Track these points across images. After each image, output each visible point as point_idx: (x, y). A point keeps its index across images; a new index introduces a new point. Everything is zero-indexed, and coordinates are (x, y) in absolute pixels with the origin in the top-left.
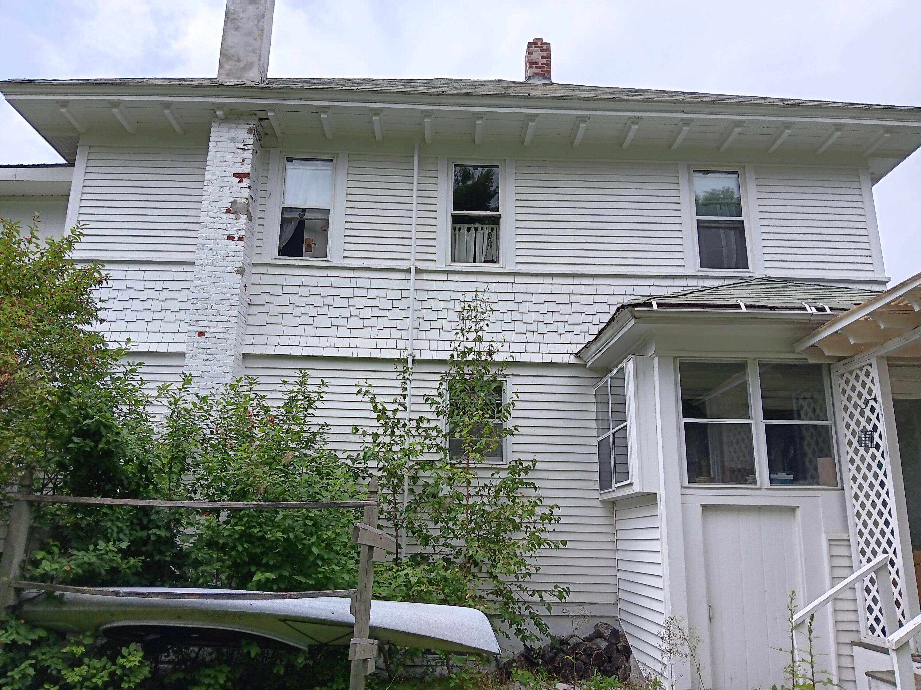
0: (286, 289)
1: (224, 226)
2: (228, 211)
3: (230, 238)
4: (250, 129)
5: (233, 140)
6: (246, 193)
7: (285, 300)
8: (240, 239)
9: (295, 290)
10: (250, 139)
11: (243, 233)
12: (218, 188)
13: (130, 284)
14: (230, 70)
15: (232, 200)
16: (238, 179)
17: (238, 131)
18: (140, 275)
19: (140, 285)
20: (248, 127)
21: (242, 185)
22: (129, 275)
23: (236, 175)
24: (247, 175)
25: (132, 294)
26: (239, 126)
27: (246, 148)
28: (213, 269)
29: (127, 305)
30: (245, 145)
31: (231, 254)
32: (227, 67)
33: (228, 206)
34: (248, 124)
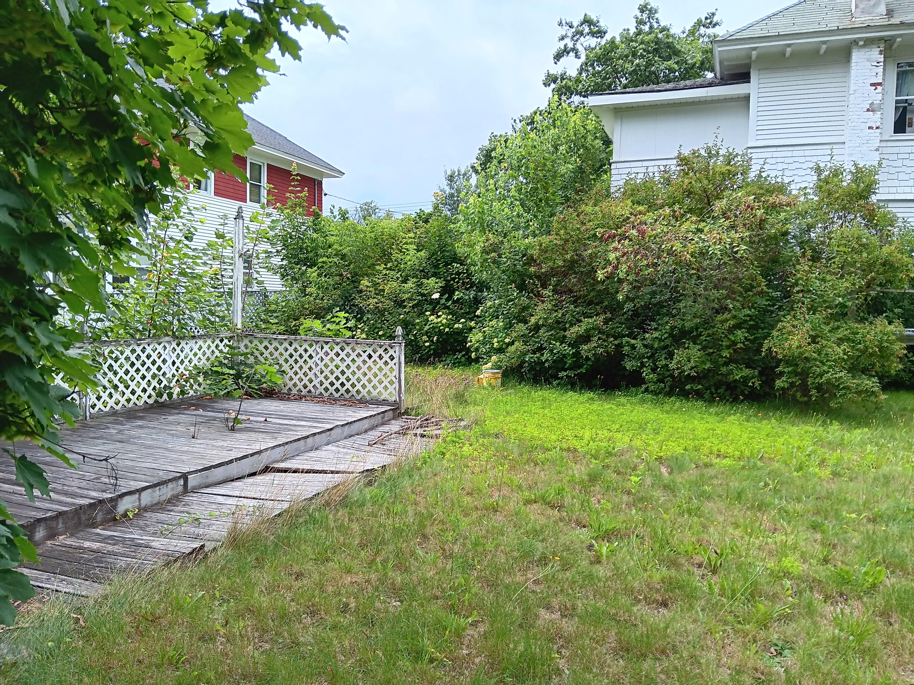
0: (900, 156)
1: (865, 121)
2: (868, 110)
3: (870, 128)
4: (881, 51)
5: (869, 60)
6: (880, 97)
7: (899, 163)
8: (877, 128)
9: (907, 156)
10: (881, 58)
11: (878, 124)
12: (860, 95)
13: (796, 159)
14: (864, 8)
15: (870, 102)
16: (874, 88)
17: (872, 53)
18: (801, 153)
19: (802, 160)
20: (879, 49)
21: (877, 91)
22: (794, 154)
23: (872, 85)
24: (880, 84)
25: (798, 165)
26: (873, 50)
27: (878, 65)
28: (860, 149)
29: (795, 172)
30: (878, 63)
31: (872, 138)
32: (861, 6)
33: (868, 106)
34: (879, 47)
